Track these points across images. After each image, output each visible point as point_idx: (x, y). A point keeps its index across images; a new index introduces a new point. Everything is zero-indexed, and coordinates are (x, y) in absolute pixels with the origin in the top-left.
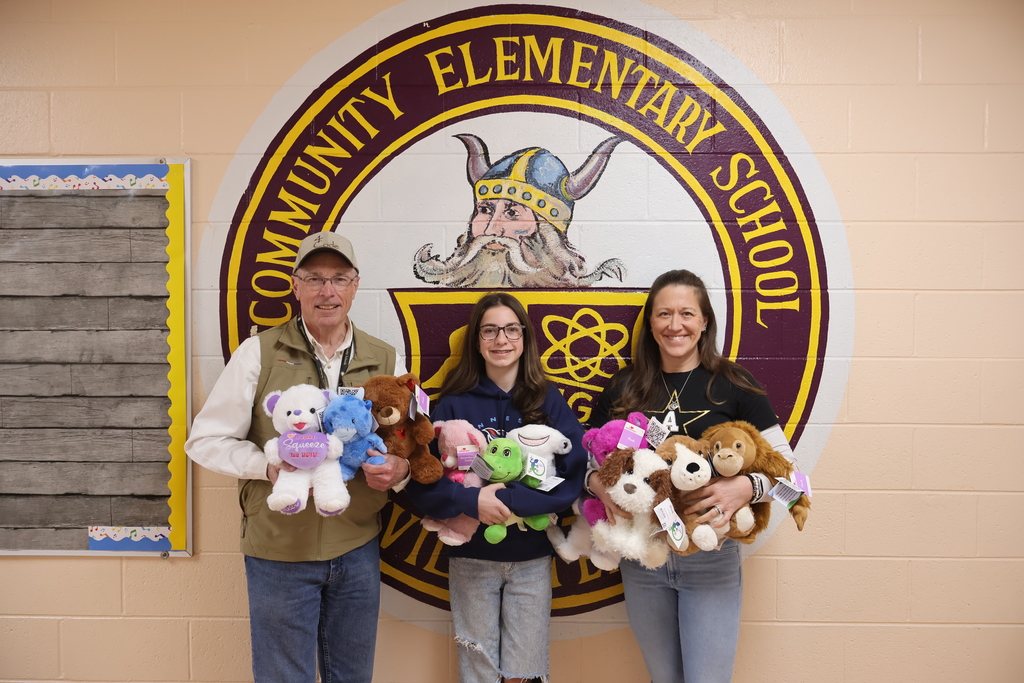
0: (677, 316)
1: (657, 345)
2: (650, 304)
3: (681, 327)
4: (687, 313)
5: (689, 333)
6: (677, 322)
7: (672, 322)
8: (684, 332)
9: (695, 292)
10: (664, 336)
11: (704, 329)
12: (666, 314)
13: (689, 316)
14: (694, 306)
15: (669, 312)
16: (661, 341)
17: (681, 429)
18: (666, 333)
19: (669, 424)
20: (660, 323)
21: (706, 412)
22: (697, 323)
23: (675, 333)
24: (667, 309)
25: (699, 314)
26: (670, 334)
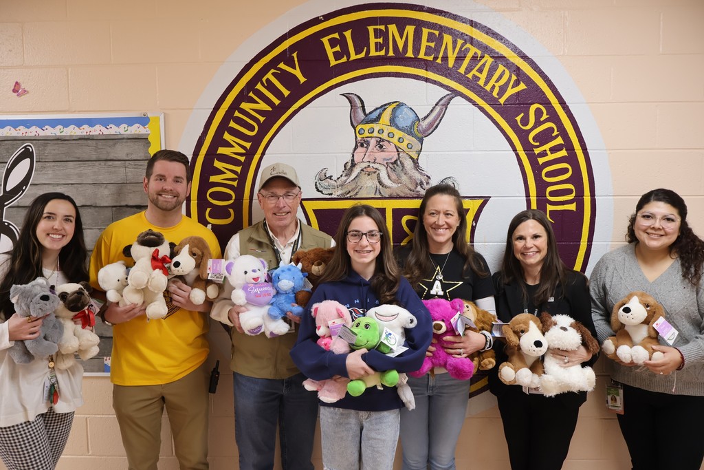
0: (442, 215)
1: (426, 232)
2: (423, 206)
3: (444, 223)
4: (448, 214)
5: (449, 227)
6: (442, 220)
7: (438, 219)
8: (446, 226)
9: (455, 200)
10: (432, 228)
11: (458, 225)
12: (433, 214)
13: (450, 216)
14: (452, 209)
15: (438, 212)
16: (430, 232)
18: (434, 226)
20: (431, 220)
22: (454, 221)
23: (439, 227)
24: (436, 210)
25: (456, 215)
26: (436, 227)
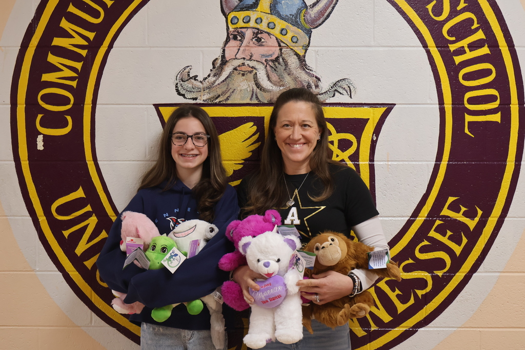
0: (297, 127)
1: (280, 151)
2: (274, 118)
3: (301, 137)
4: (305, 125)
5: (307, 141)
6: (298, 133)
7: (293, 132)
8: (303, 141)
9: (313, 108)
10: (286, 144)
11: (318, 138)
12: (287, 125)
13: (307, 128)
14: (311, 120)
15: (291, 124)
16: (284, 148)
17: (302, 222)
18: (288, 141)
19: (293, 218)
20: (283, 133)
21: (323, 208)
22: (313, 133)
23: (296, 142)
24: (289, 121)
25: (315, 126)
26: (290, 142)
